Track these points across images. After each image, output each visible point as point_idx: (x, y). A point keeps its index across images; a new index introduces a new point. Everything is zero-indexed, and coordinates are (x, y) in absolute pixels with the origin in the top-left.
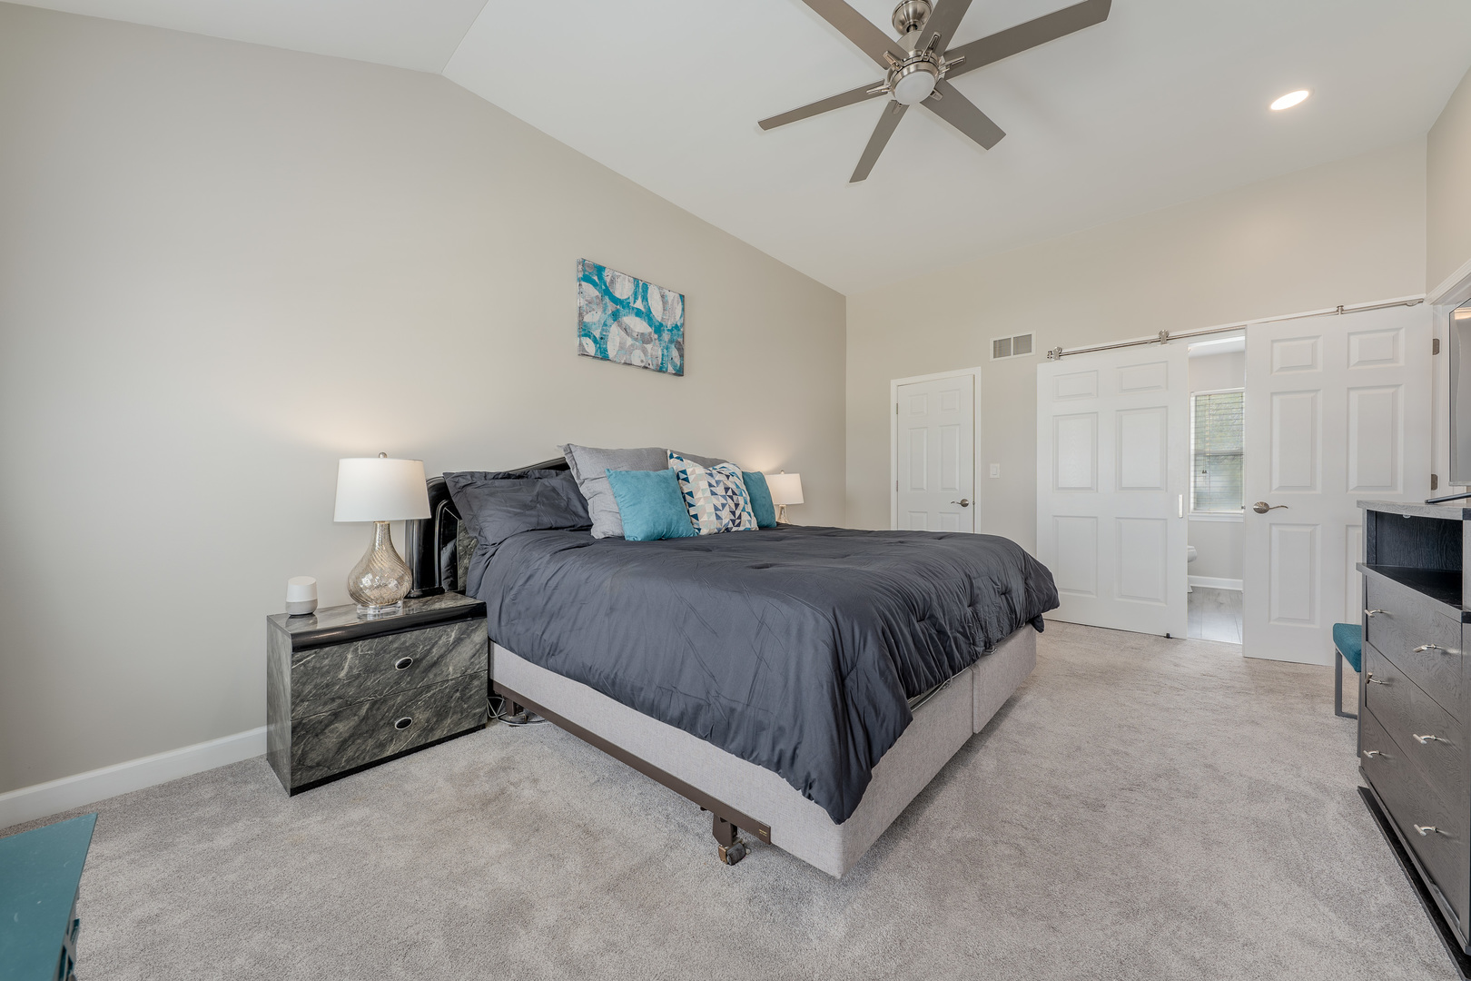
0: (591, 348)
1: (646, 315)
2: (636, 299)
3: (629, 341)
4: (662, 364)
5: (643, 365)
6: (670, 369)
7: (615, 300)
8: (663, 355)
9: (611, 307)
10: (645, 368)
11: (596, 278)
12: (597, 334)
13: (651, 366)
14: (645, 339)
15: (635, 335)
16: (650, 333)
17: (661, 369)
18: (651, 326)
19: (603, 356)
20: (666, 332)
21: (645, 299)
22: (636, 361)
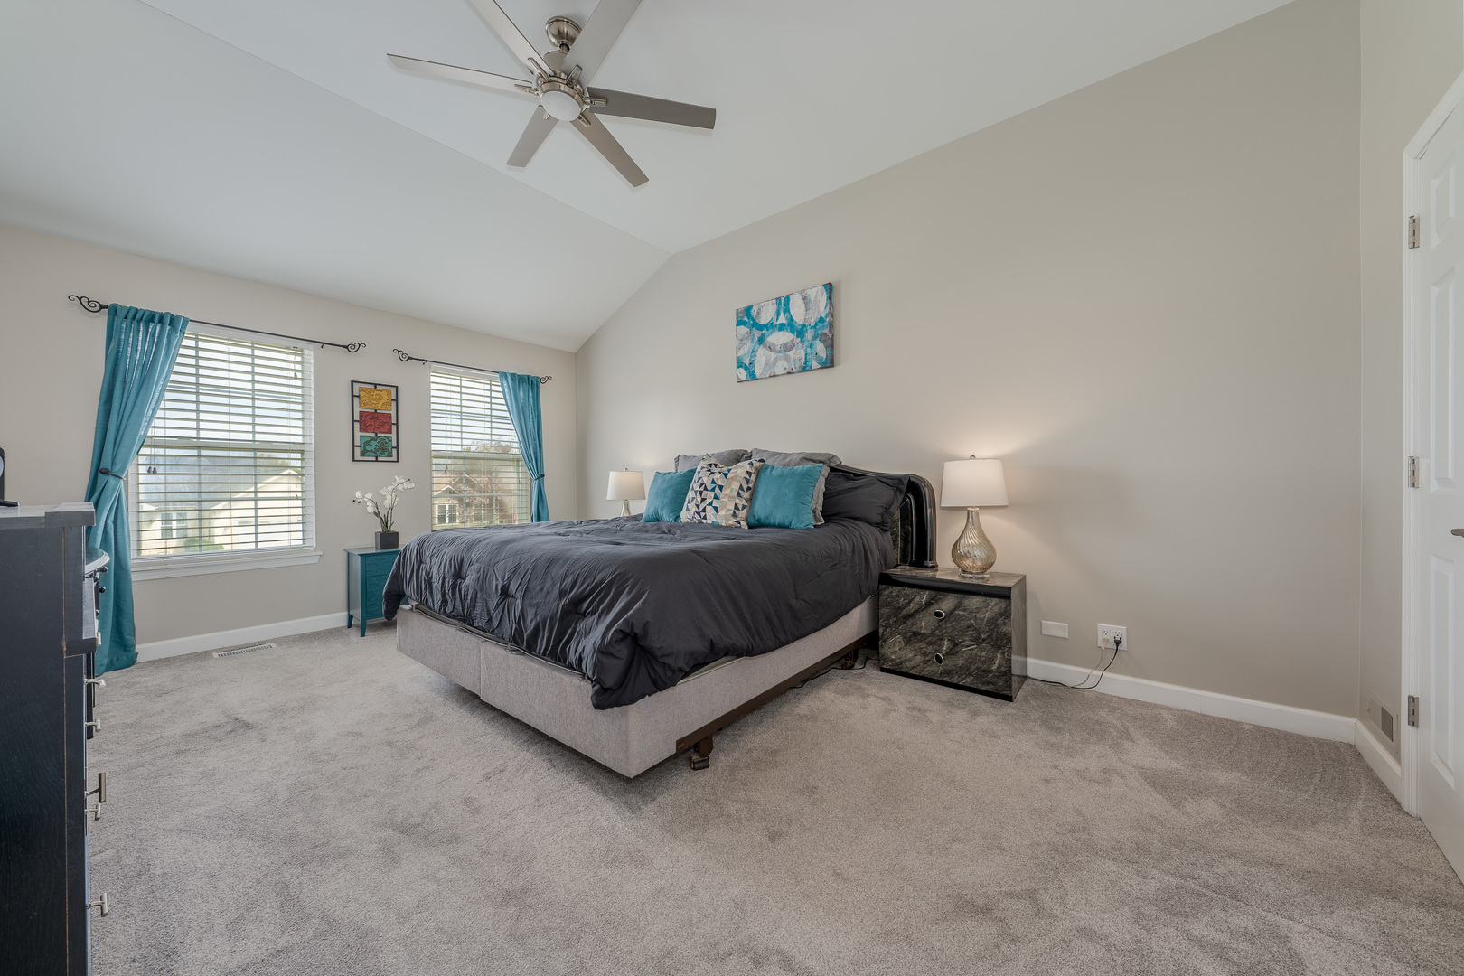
0: (743, 374)
1: (790, 326)
2: (778, 315)
3: (773, 355)
4: (805, 363)
5: (786, 372)
6: (815, 365)
7: (760, 327)
8: (806, 355)
9: (757, 333)
10: (789, 373)
11: (746, 319)
12: (747, 362)
13: (794, 370)
14: (787, 347)
15: (778, 348)
16: (792, 340)
17: (805, 369)
18: (793, 333)
19: (752, 377)
20: (809, 331)
21: (787, 310)
22: (779, 370)
